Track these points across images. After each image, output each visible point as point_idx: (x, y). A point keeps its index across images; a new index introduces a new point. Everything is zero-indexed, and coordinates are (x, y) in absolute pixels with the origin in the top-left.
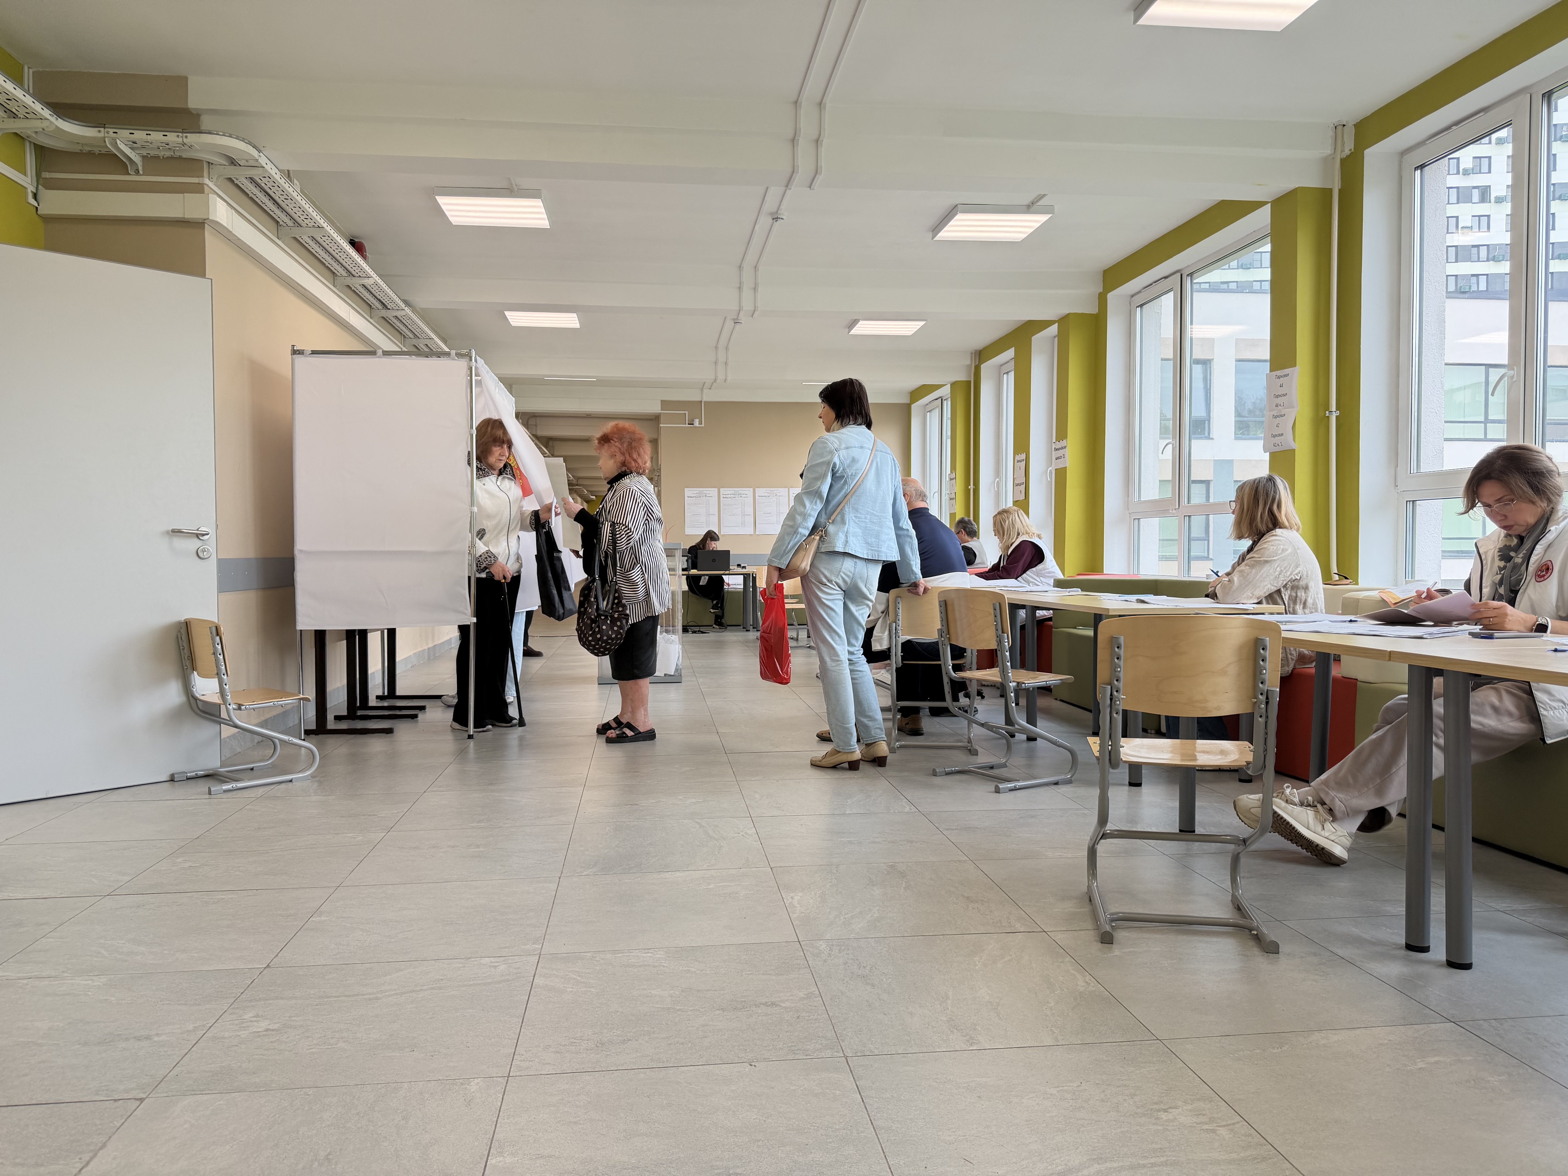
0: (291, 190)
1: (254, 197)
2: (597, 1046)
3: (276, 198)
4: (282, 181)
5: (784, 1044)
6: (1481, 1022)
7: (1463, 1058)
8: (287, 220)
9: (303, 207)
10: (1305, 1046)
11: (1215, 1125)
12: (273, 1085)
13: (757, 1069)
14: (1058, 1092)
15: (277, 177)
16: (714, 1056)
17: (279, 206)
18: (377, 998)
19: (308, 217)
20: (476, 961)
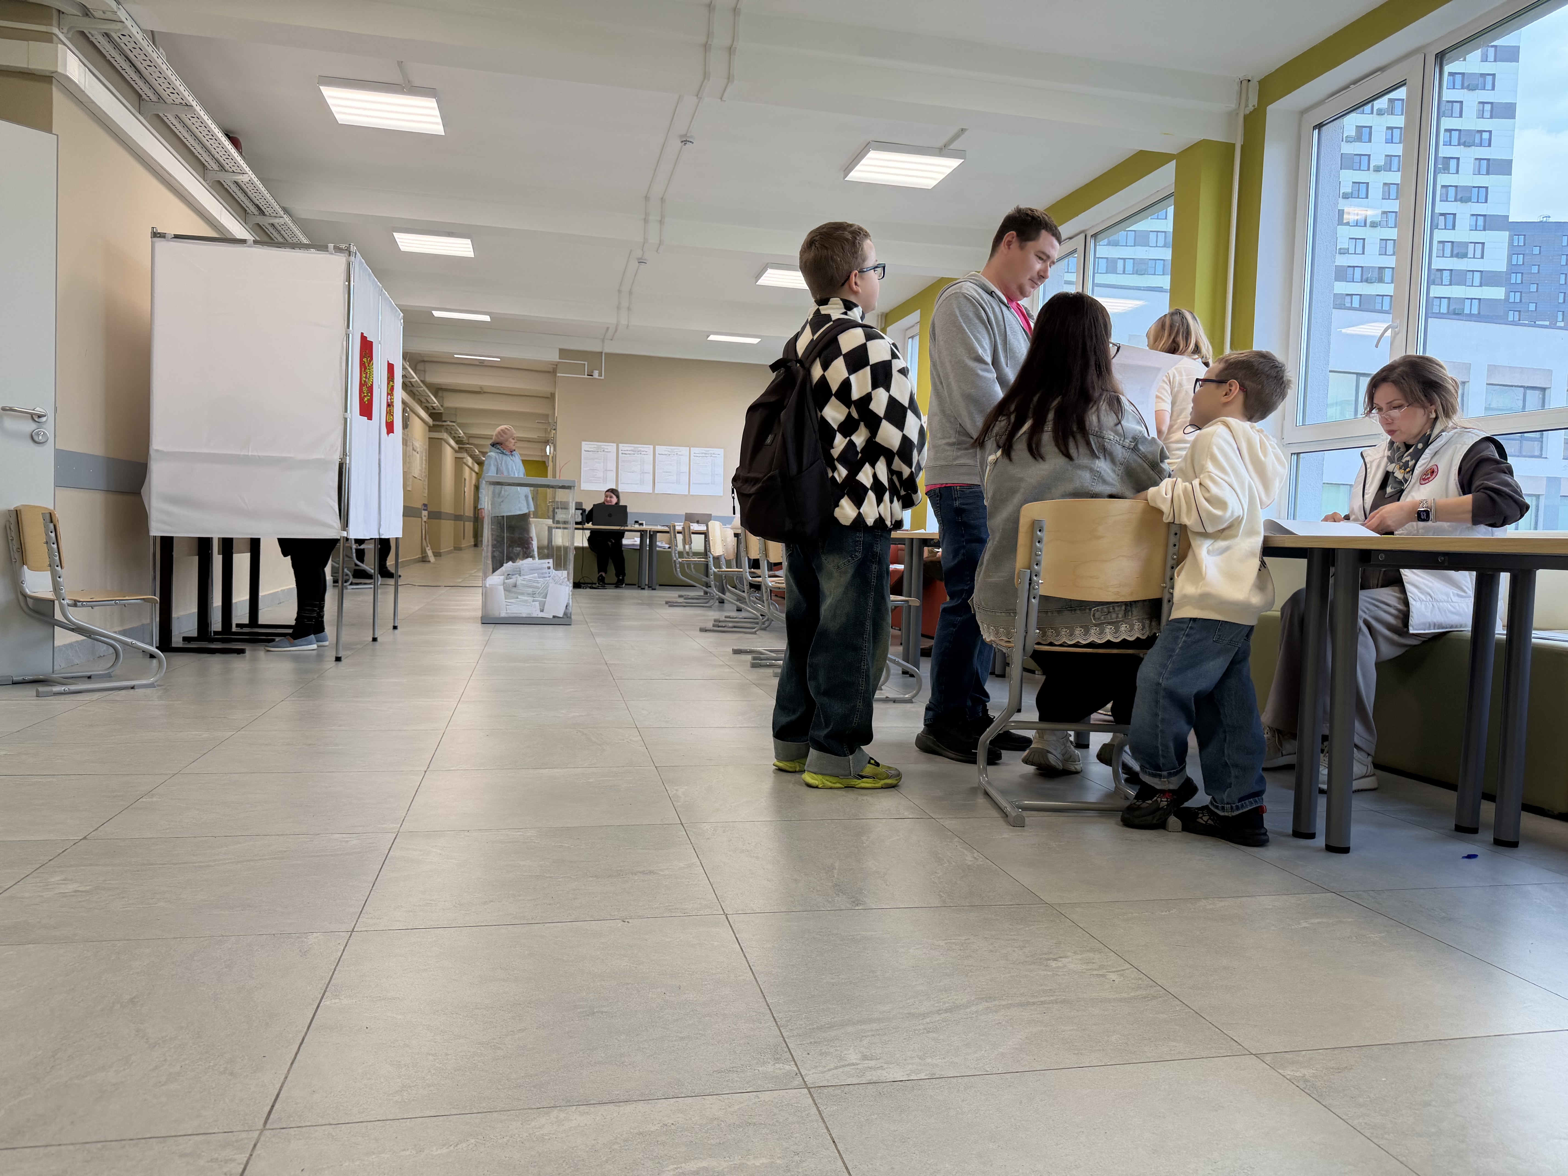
0: (155, 55)
1: (112, 60)
2: (454, 906)
3: (138, 64)
4: (144, 44)
5: (660, 904)
6: (1360, 893)
7: (1345, 920)
8: (150, 93)
9: (169, 78)
10: (1193, 910)
11: (1105, 971)
12: (77, 938)
13: (630, 925)
14: (946, 943)
15: (139, 37)
16: (584, 914)
17: (141, 76)
18: (208, 866)
19: (175, 91)
20: (326, 836)
